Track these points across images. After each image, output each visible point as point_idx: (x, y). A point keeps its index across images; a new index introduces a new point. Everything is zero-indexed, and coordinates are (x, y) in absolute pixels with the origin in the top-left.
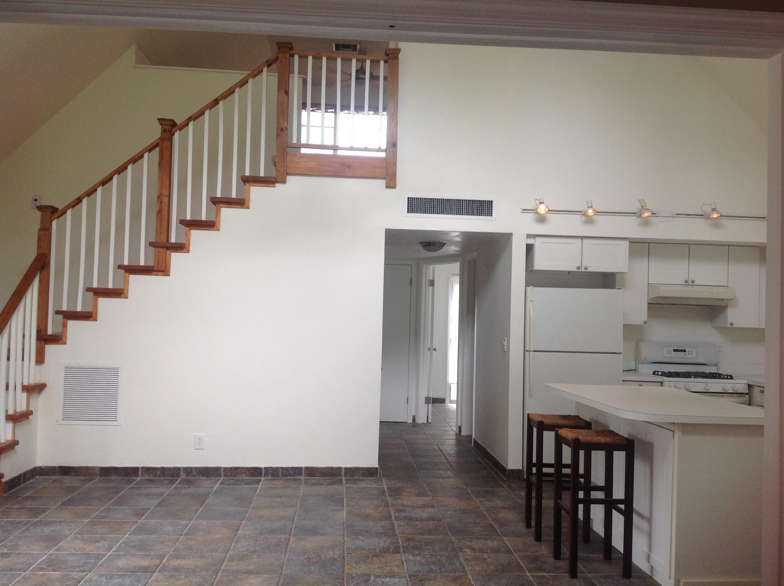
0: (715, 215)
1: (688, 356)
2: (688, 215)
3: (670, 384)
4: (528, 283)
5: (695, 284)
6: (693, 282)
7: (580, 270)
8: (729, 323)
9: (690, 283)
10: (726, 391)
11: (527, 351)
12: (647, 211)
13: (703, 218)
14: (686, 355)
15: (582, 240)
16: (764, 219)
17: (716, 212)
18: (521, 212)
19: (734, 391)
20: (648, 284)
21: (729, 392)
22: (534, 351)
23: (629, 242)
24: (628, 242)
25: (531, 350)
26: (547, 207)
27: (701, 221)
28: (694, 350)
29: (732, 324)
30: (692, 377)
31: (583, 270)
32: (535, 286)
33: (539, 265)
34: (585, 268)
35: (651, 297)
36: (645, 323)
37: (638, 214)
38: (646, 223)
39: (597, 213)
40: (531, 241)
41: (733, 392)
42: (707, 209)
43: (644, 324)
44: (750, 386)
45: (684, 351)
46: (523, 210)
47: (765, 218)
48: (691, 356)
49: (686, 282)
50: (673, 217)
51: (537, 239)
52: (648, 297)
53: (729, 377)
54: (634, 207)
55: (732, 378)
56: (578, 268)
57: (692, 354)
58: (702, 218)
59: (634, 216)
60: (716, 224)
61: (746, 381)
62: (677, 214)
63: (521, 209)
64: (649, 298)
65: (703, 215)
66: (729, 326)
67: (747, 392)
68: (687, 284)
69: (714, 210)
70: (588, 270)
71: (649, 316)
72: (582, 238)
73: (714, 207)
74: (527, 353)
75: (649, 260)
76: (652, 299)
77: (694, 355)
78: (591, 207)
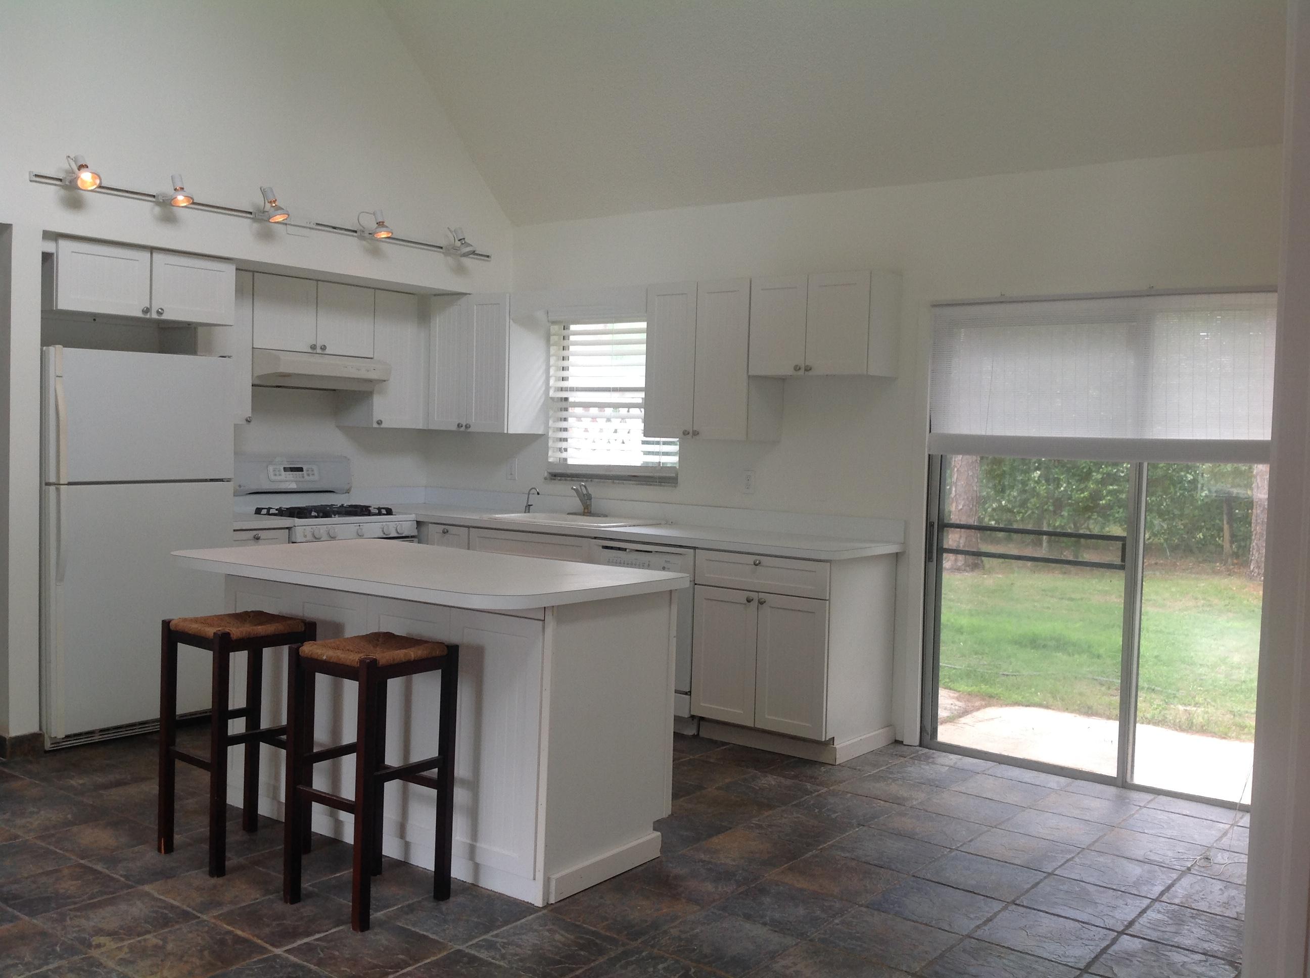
0: (384, 234)
1: (306, 477)
2: (334, 228)
3: (305, 530)
4: (47, 339)
5: (327, 351)
6: (324, 348)
7: (148, 316)
8: (375, 420)
9: (319, 351)
10: (387, 535)
11: (48, 484)
12: (279, 212)
13: (355, 237)
14: (303, 477)
15: (151, 254)
16: (441, 250)
17: (385, 229)
18: (31, 181)
19: (398, 533)
20: (253, 348)
21: (391, 536)
22: (70, 484)
23: (237, 269)
24: (233, 268)
25: (62, 482)
26: (96, 175)
27: (352, 241)
28: (315, 467)
29: (379, 422)
30: (333, 516)
31: (155, 316)
32: (66, 345)
33: (67, 300)
34: (158, 312)
35: (259, 372)
36: (247, 420)
37: (259, 216)
38: (267, 235)
39: (195, 204)
40: (50, 247)
41: (396, 535)
42: (369, 223)
43: (245, 422)
44: (419, 524)
45: (301, 469)
46: (36, 176)
47: (442, 248)
48: (311, 478)
49: (313, 347)
50: (310, 228)
51: (62, 243)
52: (253, 374)
53: (384, 511)
54: (249, 199)
55: (389, 512)
56: (147, 311)
57: (313, 474)
58: (353, 236)
59: (247, 217)
60: (375, 252)
61: (413, 517)
62: (317, 224)
63: (30, 173)
64: (255, 375)
65: (356, 232)
66: (375, 425)
67: (415, 533)
68: (315, 352)
69: (381, 224)
70: (165, 317)
71: (253, 409)
72: (152, 249)
73: (380, 220)
74: (52, 488)
75: (255, 303)
76: (259, 377)
77: (316, 477)
78: (182, 189)
